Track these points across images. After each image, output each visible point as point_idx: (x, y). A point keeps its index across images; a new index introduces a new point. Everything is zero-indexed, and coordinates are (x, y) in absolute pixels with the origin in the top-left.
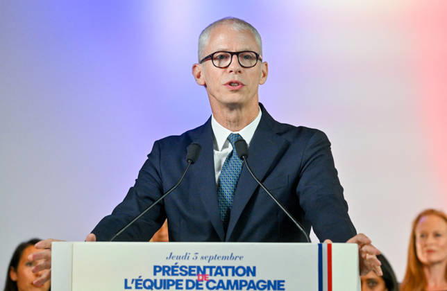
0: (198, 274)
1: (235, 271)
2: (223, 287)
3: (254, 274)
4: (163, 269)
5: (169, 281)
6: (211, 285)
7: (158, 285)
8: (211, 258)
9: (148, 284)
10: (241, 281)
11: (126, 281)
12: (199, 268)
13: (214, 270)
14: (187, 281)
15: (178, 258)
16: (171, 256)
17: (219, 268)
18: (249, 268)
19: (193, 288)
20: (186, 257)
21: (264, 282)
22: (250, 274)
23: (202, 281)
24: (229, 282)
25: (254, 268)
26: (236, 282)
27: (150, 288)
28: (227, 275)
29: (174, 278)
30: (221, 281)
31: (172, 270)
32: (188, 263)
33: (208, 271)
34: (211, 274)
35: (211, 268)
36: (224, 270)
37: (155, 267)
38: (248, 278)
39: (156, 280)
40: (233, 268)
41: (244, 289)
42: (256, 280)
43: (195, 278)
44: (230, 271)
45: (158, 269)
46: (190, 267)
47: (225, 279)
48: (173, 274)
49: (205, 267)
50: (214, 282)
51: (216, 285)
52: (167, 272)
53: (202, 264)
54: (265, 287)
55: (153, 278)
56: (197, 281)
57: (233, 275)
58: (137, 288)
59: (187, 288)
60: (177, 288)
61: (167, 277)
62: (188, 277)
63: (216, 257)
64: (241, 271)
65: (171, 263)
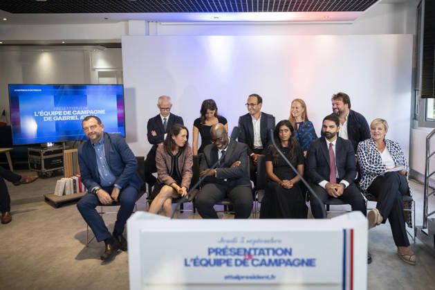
0: (245, 255)
1: (275, 252)
2: (265, 264)
3: (290, 254)
4: (216, 251)
5: (220, 260)
6: (256, 263)
7: (212, 262)
8: (255, 242)
9: (204, 262)
10: (280, 260)
11: (186, 261)
12: (245, 250)
13: (258, 252)
14: (236, 260)
15: (228, 242)
16: (222, 240)
17: (262, 250)
18: (286, 250)
19: (240, 265)
20: (234, 241)
21: (298, 260)
22: (288, 254)
23: (248, 259)
24: (270, 261)
25: (291, 250)
26: (276, 260)
27: (206, 265)
28: (268, 254)
29: (225, 258)
30: (263, 260)
31: (223, 251)
32: (236, 246)
33: (252, 252)
34: (255, 254)
35: (255, 250)
36: (266, 251)
37: (209, 249)
38: (286, 257)
39: (210, 260)
40: (273, 249)
41: (283, 265)
42: (292, 258)
43: (242, 258)
44: (271, 252)
45: (211, 251)
46: (238, 250)
47: (267, 258)
48: (224, 254)
49: (250, 249)
50: (258, 260)
51: (259, 263)
52: (220, 253)
53: (248, 246)
54: (299, 264)
55: (208, 257)
56: (245, 259)
57: (273, 254)
58: (195, 265)
59: (236, 265)
60: (228, 265)
61: (219, 257)
62: (236, 257)
63: (259, 241)
64: (280, 252)
65: (222, 246)
